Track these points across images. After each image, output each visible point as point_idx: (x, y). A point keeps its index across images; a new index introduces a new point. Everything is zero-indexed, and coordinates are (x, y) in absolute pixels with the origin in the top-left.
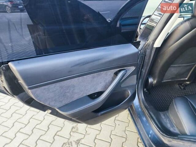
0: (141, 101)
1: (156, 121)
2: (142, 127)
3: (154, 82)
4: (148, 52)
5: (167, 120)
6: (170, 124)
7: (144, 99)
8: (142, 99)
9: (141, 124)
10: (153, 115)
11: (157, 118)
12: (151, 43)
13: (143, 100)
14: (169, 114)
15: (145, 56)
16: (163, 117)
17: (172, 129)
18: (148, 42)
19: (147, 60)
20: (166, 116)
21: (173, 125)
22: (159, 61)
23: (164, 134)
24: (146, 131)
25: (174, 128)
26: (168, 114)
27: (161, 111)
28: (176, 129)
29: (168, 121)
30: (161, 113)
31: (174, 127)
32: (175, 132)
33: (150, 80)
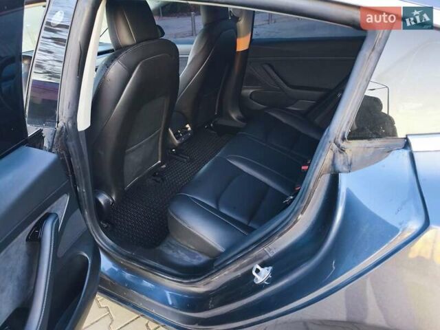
0: (111, 253)
1: (165, 268)
2: (147, 299)
3: (111, 200)
4: (73, 146)
5: (179, 251)
6: (189, 256)
7: (115, 246)
8: (112, 247)
9: (143, 297)
10: (152, 263)
11: (161, 263)
12: (70, 125)
13: (114, 249)
14: (175, 240)
15: (69, 156)
16: (170, 252)
17: (195, 262)
18: (61, 124)
19: (80, 164)
20: (173, 247)
21: (194, 253)
22: (102, 153)
23: (192, 280)
24: (159, 302)
25: (197, 257)
26: (174, 242)
27: (159, 245)
28: (201, 256)
29: (182, 251)
30: (161, 248)
31: (197, 255)
32: (202, 261)
33: (103, 199)
